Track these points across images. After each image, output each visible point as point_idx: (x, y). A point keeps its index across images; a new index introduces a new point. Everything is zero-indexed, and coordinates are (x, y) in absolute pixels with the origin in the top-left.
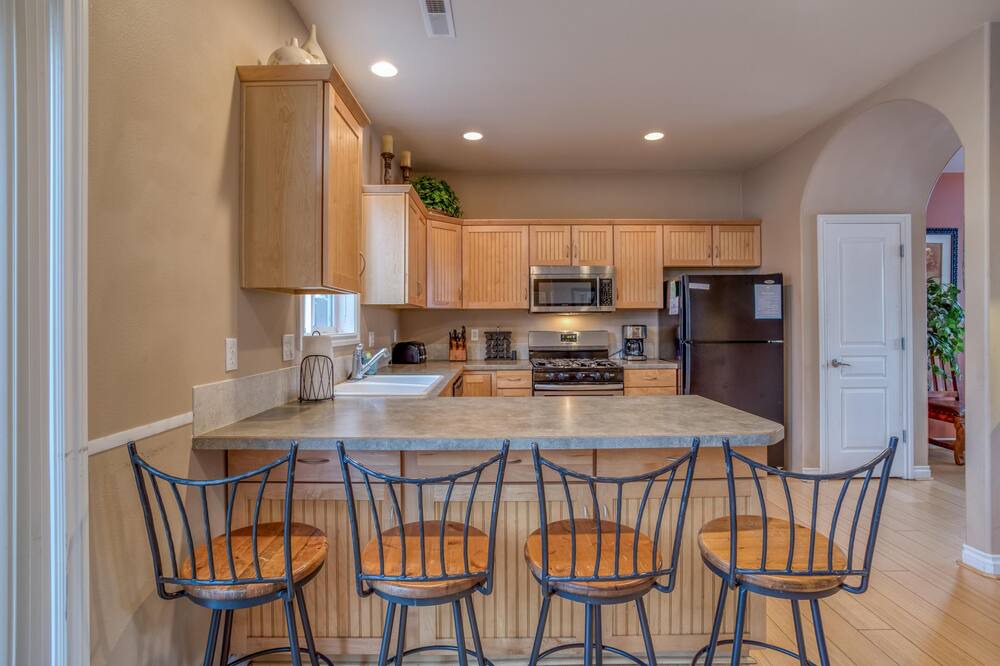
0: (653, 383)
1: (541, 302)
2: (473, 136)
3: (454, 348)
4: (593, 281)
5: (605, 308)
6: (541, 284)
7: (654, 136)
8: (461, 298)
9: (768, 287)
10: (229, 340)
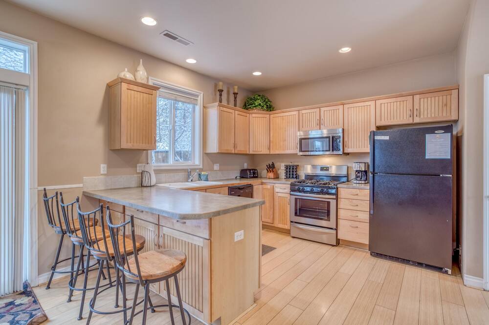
0: (356, 197)
1: (303, 150)
2: (257, 74)
3: (269, 172)
4: (329, 137)
5: (335, 152)
6: (303, 140)
7: (346, 50)
8: (269, 149)
9: (438, 136)
10: (102, 165)
